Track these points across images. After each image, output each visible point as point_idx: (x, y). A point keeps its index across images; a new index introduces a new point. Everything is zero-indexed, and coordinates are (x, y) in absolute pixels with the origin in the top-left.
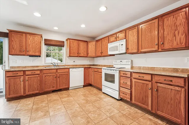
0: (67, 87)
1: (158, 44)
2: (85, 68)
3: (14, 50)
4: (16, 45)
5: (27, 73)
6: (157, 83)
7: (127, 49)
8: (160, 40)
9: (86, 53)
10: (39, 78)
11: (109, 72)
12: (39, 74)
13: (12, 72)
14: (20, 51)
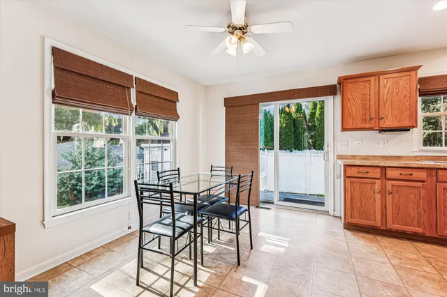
3: (351, 119)
4: (354, 109)
5: (390, 173)
10: (423, 191)
13: (356, 168)
14: (364, 120)
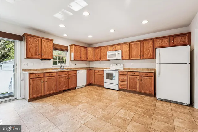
0: (75, 86)
1: (141, 56)
2: (87, 70)
3: (31, 54)
4: (32, 49)
5: (47, 75)
6: (141, 76)
7: (122, 57)
8: (142, 53)
9: (85, 58)
10: (55, 79)
11: (110, 72)
12: (55, 76)
13: (34, 74)
14: (36, 55)
